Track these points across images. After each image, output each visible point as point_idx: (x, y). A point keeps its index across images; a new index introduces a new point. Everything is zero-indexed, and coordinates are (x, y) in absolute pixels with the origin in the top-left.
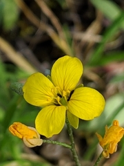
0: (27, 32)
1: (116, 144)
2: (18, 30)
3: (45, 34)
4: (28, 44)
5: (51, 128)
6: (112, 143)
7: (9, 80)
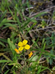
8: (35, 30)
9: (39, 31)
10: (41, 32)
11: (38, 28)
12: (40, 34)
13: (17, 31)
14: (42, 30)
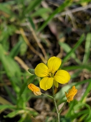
0: (30, 57)
1: (73, 96)
2: (26, 56)
3: (39, 57)
4: (30, 62)
5: (47, 86)
6: (72, 96)
7: (22, 76)
8: (63, 14)
9: (74, 14)
10: (78, 18)
11: (71, 8)
12: (77, 23)
13: (12, 20)
14: (82, 12)
